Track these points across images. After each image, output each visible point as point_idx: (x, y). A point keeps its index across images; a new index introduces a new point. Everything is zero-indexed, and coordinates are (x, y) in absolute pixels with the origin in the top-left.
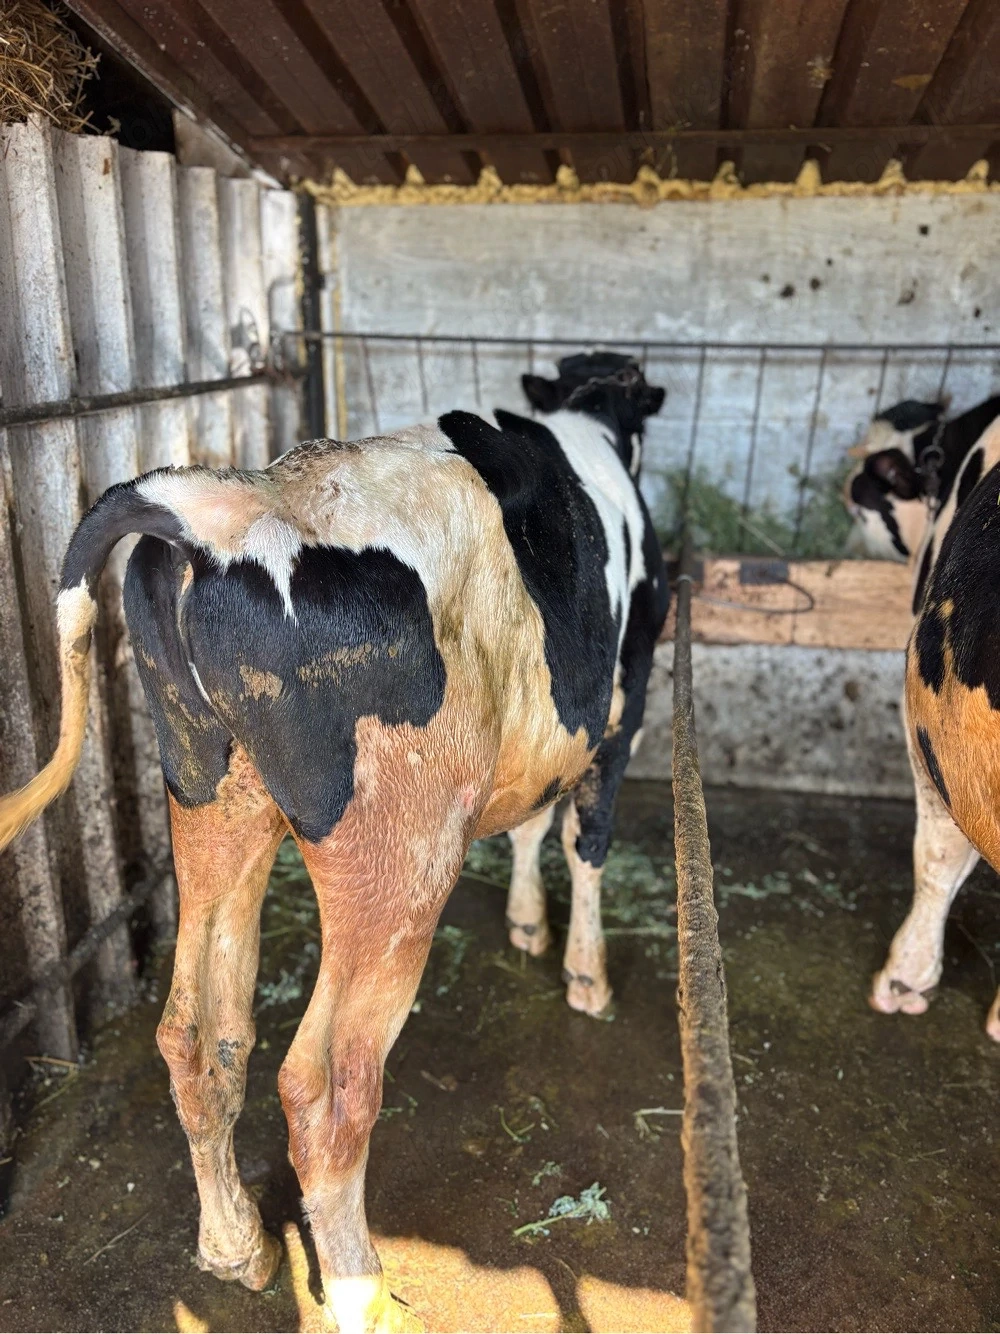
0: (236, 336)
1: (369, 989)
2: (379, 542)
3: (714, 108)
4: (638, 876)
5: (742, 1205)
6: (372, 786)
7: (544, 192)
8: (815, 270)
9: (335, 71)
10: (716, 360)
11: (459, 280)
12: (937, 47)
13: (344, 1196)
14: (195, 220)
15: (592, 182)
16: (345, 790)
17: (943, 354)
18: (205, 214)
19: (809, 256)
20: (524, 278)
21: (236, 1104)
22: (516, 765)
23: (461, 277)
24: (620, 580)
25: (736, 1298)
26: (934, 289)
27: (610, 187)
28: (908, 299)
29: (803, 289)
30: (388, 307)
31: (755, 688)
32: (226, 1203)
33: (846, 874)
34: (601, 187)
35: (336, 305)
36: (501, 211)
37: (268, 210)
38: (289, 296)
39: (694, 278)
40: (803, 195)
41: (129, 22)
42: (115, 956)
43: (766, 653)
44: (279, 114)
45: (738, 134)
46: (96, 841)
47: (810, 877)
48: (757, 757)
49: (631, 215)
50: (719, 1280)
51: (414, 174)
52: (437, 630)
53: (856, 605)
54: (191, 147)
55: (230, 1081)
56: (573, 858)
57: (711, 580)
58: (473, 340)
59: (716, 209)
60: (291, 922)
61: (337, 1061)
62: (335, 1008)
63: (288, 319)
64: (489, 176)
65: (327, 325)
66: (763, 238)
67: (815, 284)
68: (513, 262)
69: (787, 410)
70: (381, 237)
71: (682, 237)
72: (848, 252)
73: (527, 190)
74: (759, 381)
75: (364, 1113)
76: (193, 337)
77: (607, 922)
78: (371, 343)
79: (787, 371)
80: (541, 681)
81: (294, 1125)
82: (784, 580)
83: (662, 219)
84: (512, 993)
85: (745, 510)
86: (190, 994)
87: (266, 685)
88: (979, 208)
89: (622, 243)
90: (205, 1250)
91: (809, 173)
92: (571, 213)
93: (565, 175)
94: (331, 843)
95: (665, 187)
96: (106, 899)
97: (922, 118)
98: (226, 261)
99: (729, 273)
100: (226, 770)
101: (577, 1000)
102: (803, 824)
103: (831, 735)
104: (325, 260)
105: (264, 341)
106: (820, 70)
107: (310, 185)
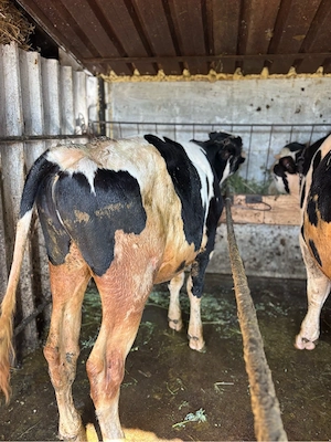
0: (77, 122)
1: (119, 332)
2: (124, 169)
3: (234, 48)
4: (212, 305)
5: (270, 376)
6: (120, 255)
7: (179, 78)
8: (268, 102)
9: (112, 36)
12: (307, 25)
13: (111, 410)
14: (65, 83)
15: (194, 74)
16: (112, 257)
17: (310, 128)
18: (68, 81)
19: (266, 98)
20: (172, 105)
21: (72, 377)
22: (171, 255)
23: (152, 105)
24: (206, 196)
25: (272, 406)
26: (306, 108)
27: (200, 76)
28: (298, 112)
29: (264, 108)
30: (127, 115)
31: (250, 242)
32: (69, 414)
33: (284, 304)
34: (197, 76)
35: (110, 114)
36: (165, 84)
37: (88, 83)
38: (95, 111)
39: (228, 105)
40: (263, 78)
41: (45, 16)
42: (31, 331)
43: (254, 230)
44: (93, 50)
45: (242, 57)
46: (26, 289)
47: (271, 304)
48: (252, 265)
49: (207, 85)
50: (265, 399)
51: (136, 72)
52: (143, 201)
53: (285, 210)
54: (64, 60)
55: (70, 368)
56: (190, 294)
57: (236, 202)
58: (156, 124)
59: (235, 82)
60: (93, 320)
61: (108, 359)
62: (107, 339)
63: (94, 117)
64: (161, 72)
65: (107, 119)
66: (250, 92)
67: (268, 107)
68: (169, 100)
69: (259, 148)
70: (125, 93)
71: (224, 92)
72: (278, 97)
73: (173, 77)
74: (250, 139)
75: (118, 377)
76: (63, 121)
77: (203, 320)
78: (123, 125)
79: (259, 135)
80: (180, 225)
81: (92, 382)
82: (261, 202)
83: (217, 86)
84: (170, 344)
85: (246, 181)
86: (56, 335)
87: (84, 217)
88: (321, 82)
89: (204, 94)
90: (61, 431)
91: (265, 71)
92: (188, 84)
93: (186, 72)
94: (106, 277)
95: (218, 76)
96: (29, 311)
97: (302, 51)
98: (74, 97)
99: (240, 103)
100: (69, 252)
101: (192, 346)
102: (268, 287)
103: (277, 257)
104: (107, 100)
105: (86, 124)
106: (269, 34)
107: (102, 75)
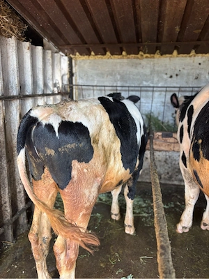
0: (55, 85)
2: (79, 121)
3: (155, 38)
4: (140, 203)
6: (76, 176)
7: (120, 57)
8: (177, 72)
9: (77, 31)
10: (156, 91)
11: (102, 75)
12: (202, 23)
14: (47, 61)
15: (130, 54)
18: (49, 60)
19: (175, 69)
20: (115, 74)
21: (46, 253)
22: (112, 176)
26: (202, 76)
27: (133, 55)
28: (197, 78)
29: (174, 76)
30: (87, 80)
31: (165, 162)
32: (44, 276)
34: (131, 55)
35: (76, 80)
36: (111, 61)
37: (62, 60)
38: (66, 78)
39: (151, 74)
40: (174, 57)
41: (34, 19)
42: (23, 219)
43: (168, 154)
44: (65, 40)
45: (160, 44)
46: (20, 192)
47: (178, 203)
48: (166, 177)
49: (138, 61)
51: (93, 53)
52: (92, 141)
54: (47, 46)
55: (45, 247)
56: (127, 198)
57: (156, 137)
58: (105, 86)
59: (156, 60)
61: (68, 243)
63: (66, 82)
64: (108, 53)
65: (74, 83)
66: (166, 66)
67: (177, 75)
68: (113, 71)
70: (86, 66)
71: (148, 65)
72: (184, 69)
73: (116, 56)
74: (166, 95)
76: (45, 85)
77: (134, 213)
78: (83, 87)
79: (171, 93)
80: (119, 157)
81: (57, 259)
82: (172, 137)
83: (144, 62)
84: (112, 229)
85: (163, 123)
87: (51, 152)
89: (136, 67)
91: (175, 52)
92: (125, 61)
93: (124, 53)
95: (145, 55)
96: (21, 205)
97: (199, 40)
98: (53, 69)
99: (158, 73)
100: (43, 172)
102: (176, 192)
104: (74, 71)
105: (61, 86)
106: (178, 29)
107: (71, 55)
